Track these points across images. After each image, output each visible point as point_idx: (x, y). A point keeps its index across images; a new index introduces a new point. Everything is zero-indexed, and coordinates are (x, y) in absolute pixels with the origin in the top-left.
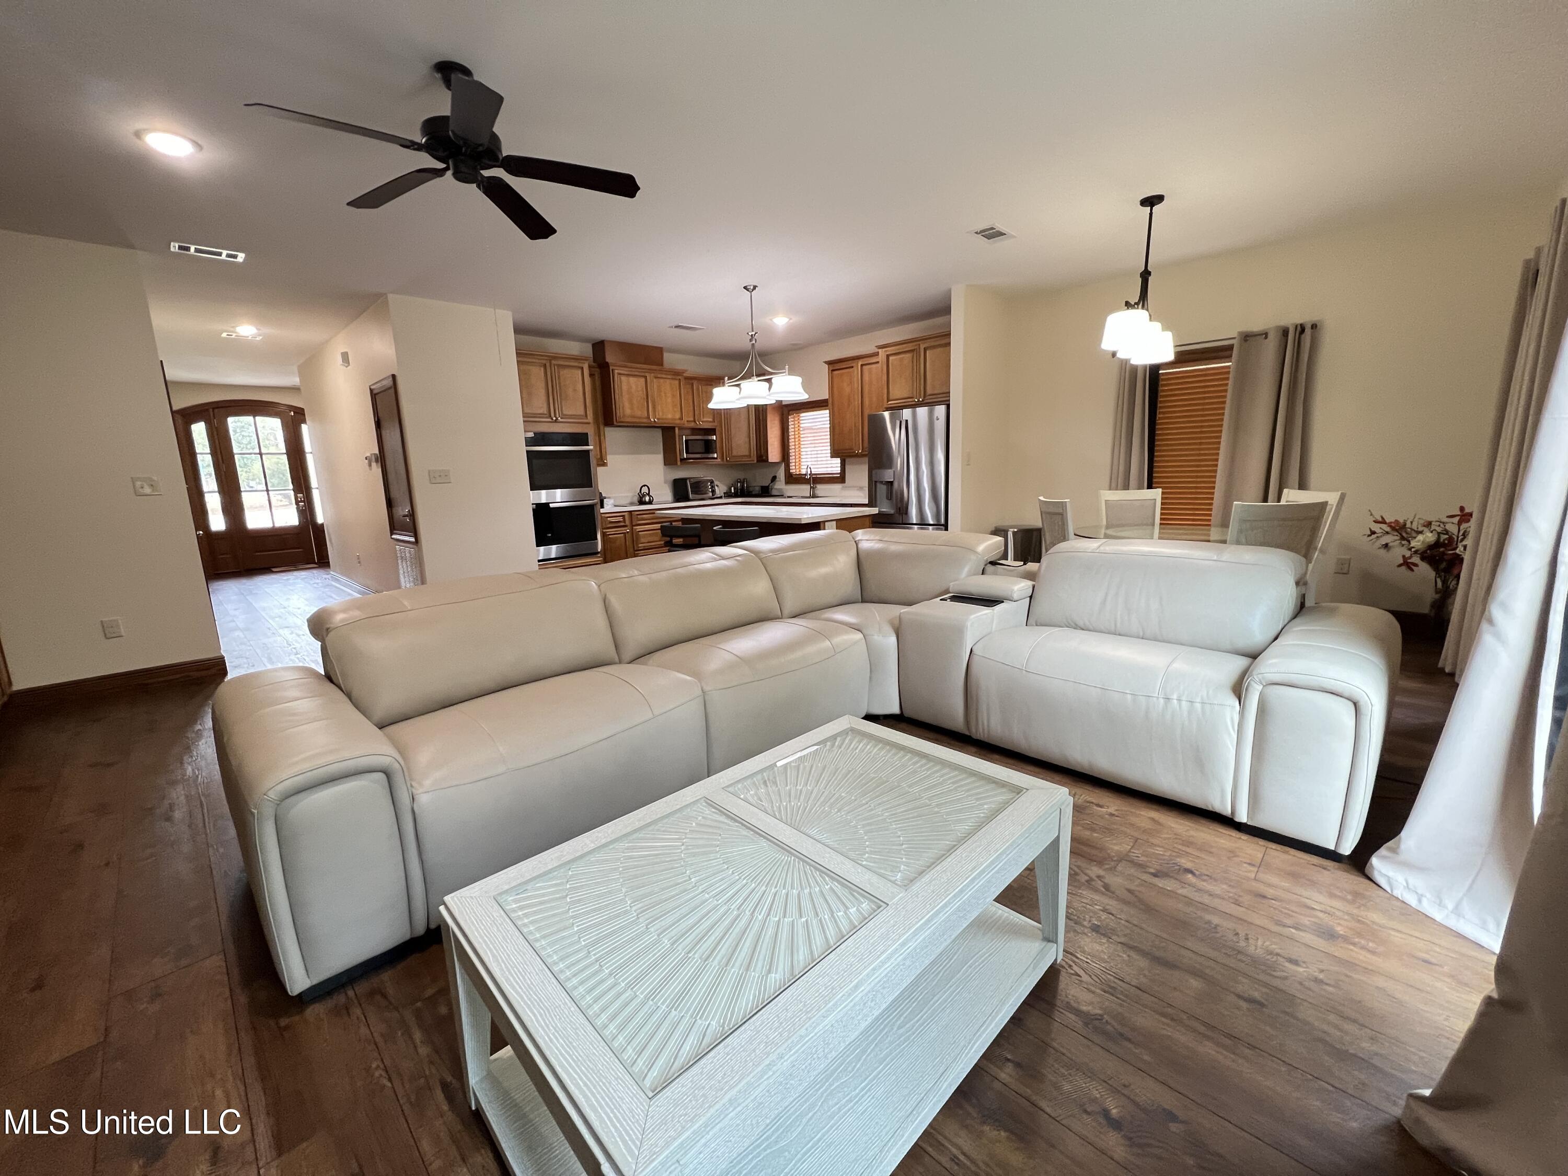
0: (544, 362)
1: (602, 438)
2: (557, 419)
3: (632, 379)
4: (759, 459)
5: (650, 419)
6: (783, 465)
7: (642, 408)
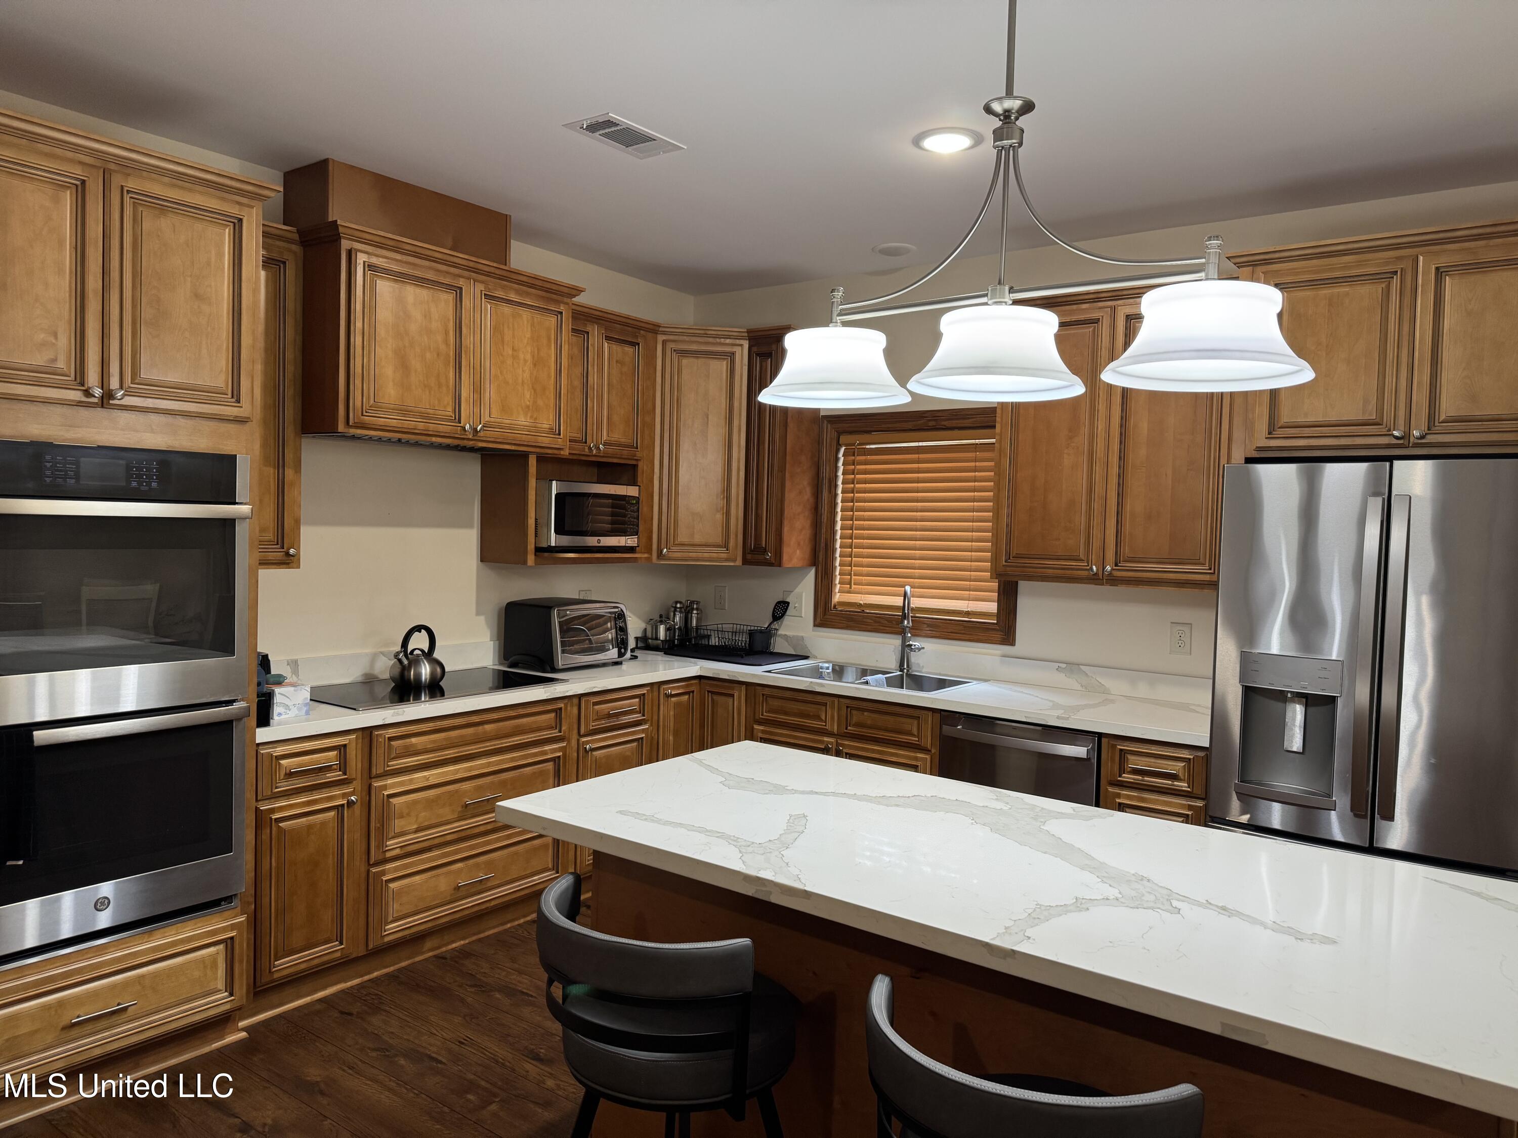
1: (289, 473)
2: (111, 397)
3: (412, 293)
4: (749, 557)
5: (462, 425)
6: (812, 573)
7: (440, 385)
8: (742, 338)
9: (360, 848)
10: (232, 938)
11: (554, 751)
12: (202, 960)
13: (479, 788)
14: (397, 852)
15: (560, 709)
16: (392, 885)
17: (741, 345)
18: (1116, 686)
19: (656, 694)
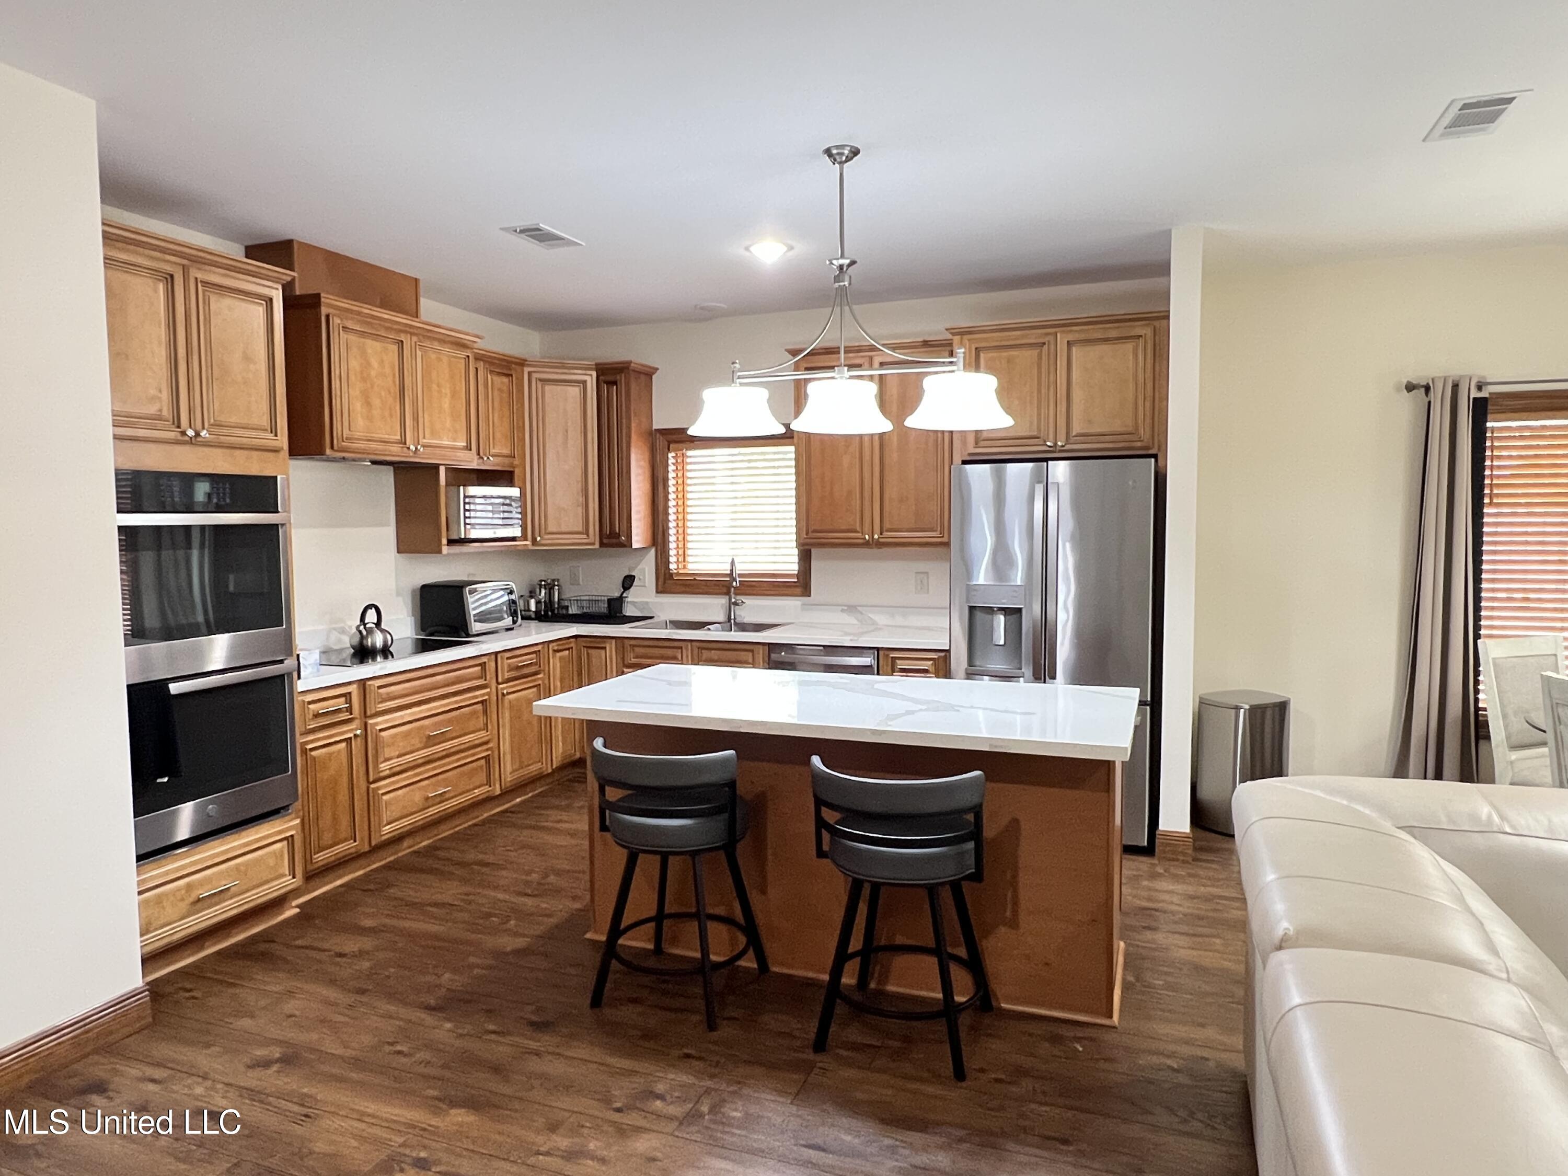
0: (169, 268)
2: (197, 434)
3: (369, 345)
4: (605, 541)
5: (407, 446)
6: (653, 551)
7: (391, 416)
8: (591, 369)
9: (362, 770)
10: (292, 836)
11: (483, 695)
12: (274, 852)
13: (436, 724)
14: (387, 772)
15: (485, 663)
16: (385, 797)
17: (591, 375)
18: (881, 619)
19: (546, 650)
